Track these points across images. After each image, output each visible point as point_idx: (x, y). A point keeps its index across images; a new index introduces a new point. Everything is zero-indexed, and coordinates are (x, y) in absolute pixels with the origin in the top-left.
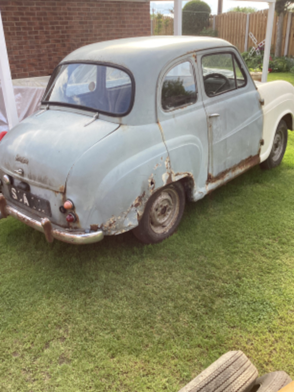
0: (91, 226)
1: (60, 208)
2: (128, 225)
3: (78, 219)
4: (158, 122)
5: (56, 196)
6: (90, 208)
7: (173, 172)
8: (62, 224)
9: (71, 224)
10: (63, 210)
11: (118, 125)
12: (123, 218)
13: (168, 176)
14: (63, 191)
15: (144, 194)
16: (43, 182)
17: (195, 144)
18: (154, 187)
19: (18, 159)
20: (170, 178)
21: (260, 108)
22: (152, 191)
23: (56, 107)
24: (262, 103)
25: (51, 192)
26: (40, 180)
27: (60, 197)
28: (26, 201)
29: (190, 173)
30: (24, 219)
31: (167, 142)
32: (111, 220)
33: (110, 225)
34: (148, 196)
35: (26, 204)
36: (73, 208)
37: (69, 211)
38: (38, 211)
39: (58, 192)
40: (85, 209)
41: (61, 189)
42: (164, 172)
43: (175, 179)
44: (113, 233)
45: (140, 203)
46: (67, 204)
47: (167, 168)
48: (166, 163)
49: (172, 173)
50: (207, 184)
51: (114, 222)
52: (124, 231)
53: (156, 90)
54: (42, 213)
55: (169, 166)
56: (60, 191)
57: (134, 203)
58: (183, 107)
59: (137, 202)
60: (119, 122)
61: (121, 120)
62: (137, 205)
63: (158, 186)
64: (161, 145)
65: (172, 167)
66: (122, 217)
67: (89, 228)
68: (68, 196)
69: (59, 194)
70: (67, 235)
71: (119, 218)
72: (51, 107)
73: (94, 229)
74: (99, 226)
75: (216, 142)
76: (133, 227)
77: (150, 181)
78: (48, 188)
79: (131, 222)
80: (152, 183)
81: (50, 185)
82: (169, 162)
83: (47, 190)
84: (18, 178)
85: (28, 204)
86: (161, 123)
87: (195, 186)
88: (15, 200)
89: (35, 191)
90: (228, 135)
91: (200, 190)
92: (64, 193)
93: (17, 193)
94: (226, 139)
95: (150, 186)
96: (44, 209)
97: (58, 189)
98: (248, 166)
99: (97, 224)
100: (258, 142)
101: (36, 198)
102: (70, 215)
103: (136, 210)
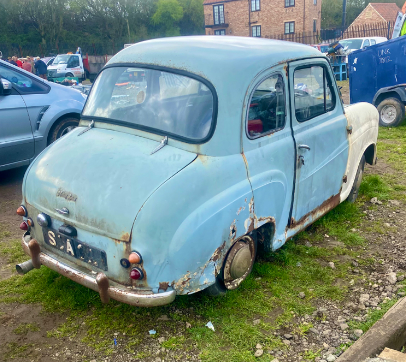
0: (160, 285)
1: (121, 261)
2: (205, 282)
3: (146, 276)
4: (242, 153)
5: (116, 245)
6: (162, 261)
7: (256, 217)
8: (122, 280)
9: (135, 281)
10: (126, 264)
11: (196, 155)
12: (200, 275)
13: (251, 221)
14: (128, 240)
15: (224, 245)
16: (99, 226)
17: (280, 182)
18: (235, 236)
19: (61, 194)
20: (252, 224)
21: (347, 137)
22: (232, 241)
23: (105, 125)
24: (349, 131)
25: (110, 239)
26: (94, 223)
27: (123, 247)
28: (70, 249)
29: (273, 218)
30: (68, 272)
31: (251, 179)
32: (185, 277)
33: (184, 283)
34: (228, 247)
35: (70, 252)
36: (140, 262)
37: (134, 265)
38: (87, 262)
39: (119, 241)
40: (155, 263)
41: (124, 237)
42: (246, 218)
43: (258, 225)
44: (185, 292)
45: (219, 256)
46: (132, 257)
47: (251, 212)
48: (250, 206)
49: (254, 217)
50: (287, 230)
51: (189, 279)
52: (199, 290)
53: (243, 110)
54: (94, 265)
55: (252, 209)
56: (123, 240)
57: (213, 256)
58: (269, 134)
59: (216, 254)
60: (196, 151)
61: (198, 149)
62: (215, 259)
63: (239, 234)
64: (245, 183)
65: (256, 211)
66: (198, 273)
67: (159, 286)
68: (133, 247)
69: (121, 243)
70: (131, 295)
71: (195, 274)
72: (98, 124)
73: (164, 287)
74: (170, 285)
75: (303, 179)
76: (210, 284)
77: (231, 228)
78: (105, 235)
79: (208, 280)
80: (234, 231)
81: (109, 231)
82: (253, 204)
83: (104, 238)
84: (59, 219)
85: (73, 253)
86: (246, 154)
87: (276, 233)
88: (54, 246)
89: (84, 237)
90: (315, 171)
91: (279, 238)
92: (128, 242)
93: (56, 238)
94: (312, 175)
95: (231, 235)
96: (96, 261)
97: (120, 237)
98: (328, 208)
99: (167, 282)
100: (341, 179)
101: (85, 247)
102: (136, 271)
103: (214, 265)
